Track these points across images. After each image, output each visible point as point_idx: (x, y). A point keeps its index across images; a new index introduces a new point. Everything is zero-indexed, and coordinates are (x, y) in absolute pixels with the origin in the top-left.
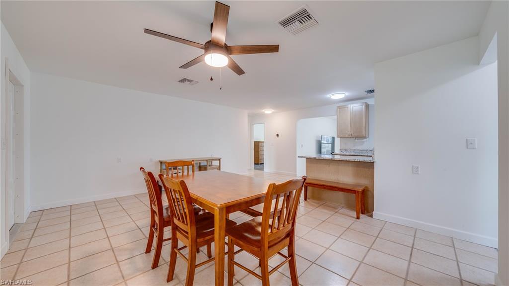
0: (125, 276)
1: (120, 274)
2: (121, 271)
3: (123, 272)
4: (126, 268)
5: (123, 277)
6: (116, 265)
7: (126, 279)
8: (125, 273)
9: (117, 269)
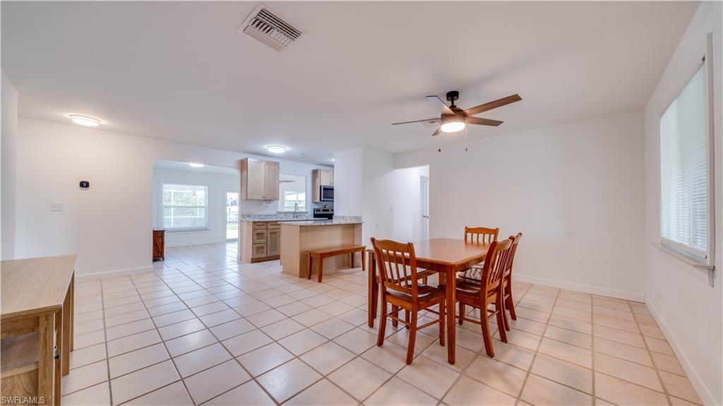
0: (533, 356)
1: (536, 359)
2: (533, 361)
3: (532, 359)
4: (525, 361)
5: (535, 356)
6: (532, 371)
7: (534, 353)
8: (531, 357)
9: (534, 366)
